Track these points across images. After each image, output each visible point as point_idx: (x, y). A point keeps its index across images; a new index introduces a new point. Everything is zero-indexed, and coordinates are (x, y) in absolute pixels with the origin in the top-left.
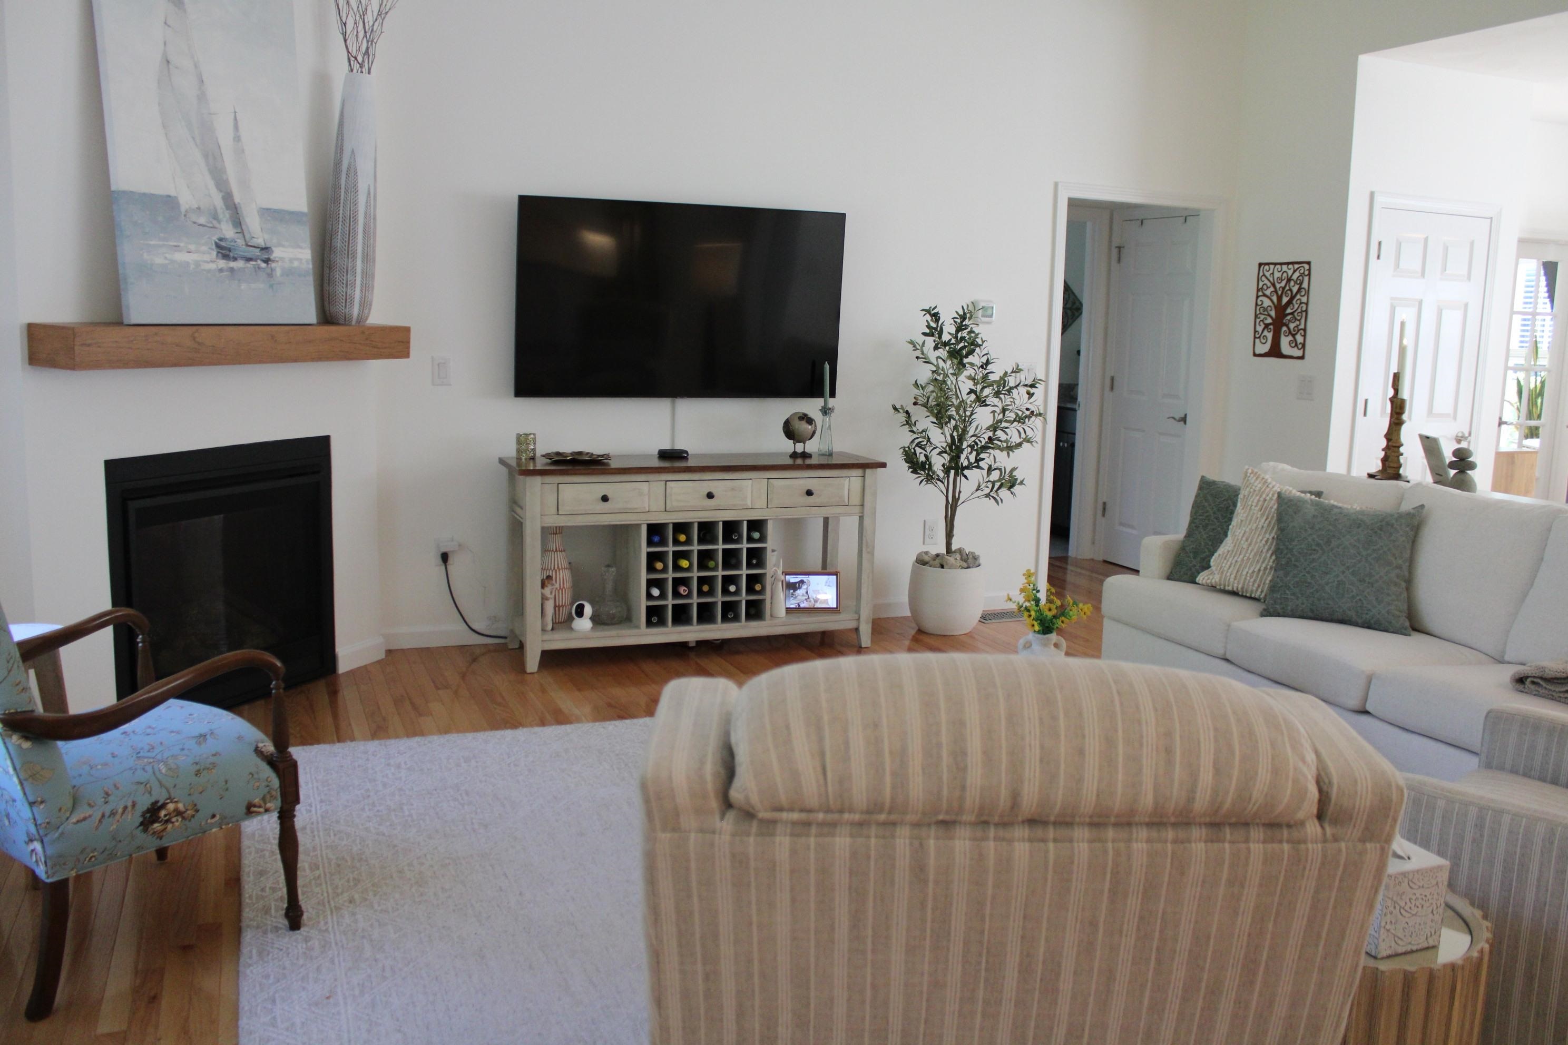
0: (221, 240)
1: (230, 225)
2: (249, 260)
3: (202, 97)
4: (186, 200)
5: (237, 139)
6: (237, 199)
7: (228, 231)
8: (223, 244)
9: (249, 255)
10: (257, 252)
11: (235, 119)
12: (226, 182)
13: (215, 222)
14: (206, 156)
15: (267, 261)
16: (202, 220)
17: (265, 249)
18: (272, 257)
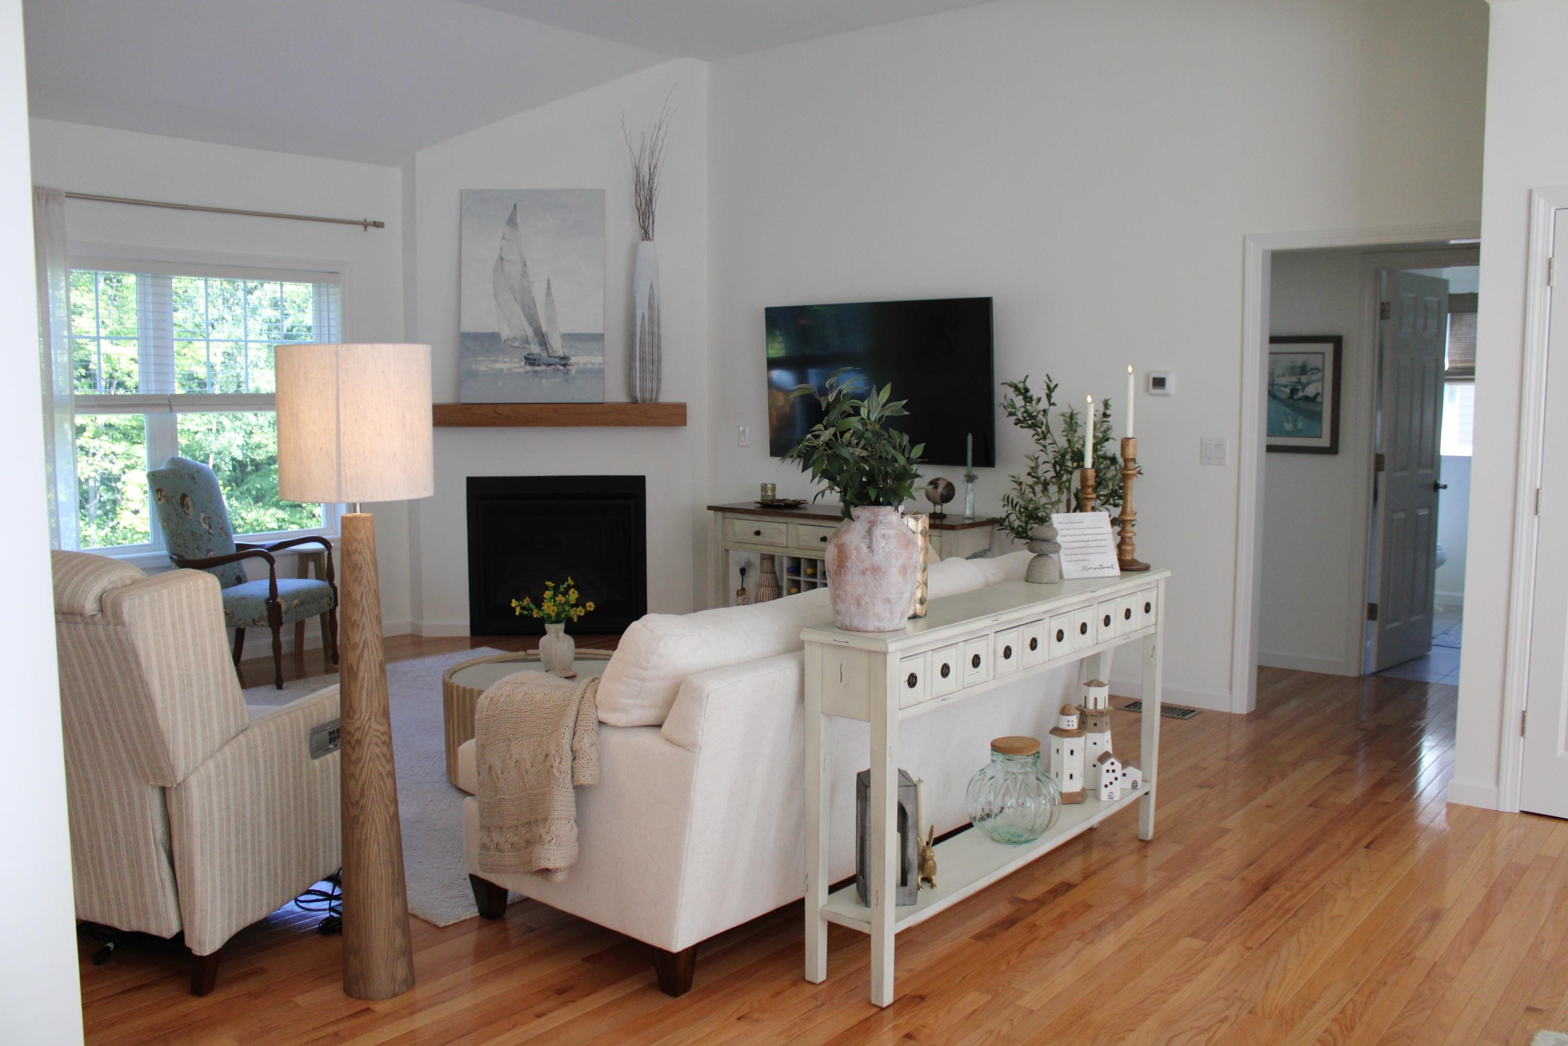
0: (529, 354)
1: (538, 346)
2: (549, 365)
3: (524, 274)
4: (506, 333)
5: (549, 294)
6: (544, 330)
7: (535, 349)
8: (531, 357)
9: (549, 362)
10: (557, 360)
11: (549, 283)
12: (538, 321)
13: (526, 345)
14: (523, 308)
15: (564, 365)
16: (516, 344)
17: (565, 358)
18: (569, 363)
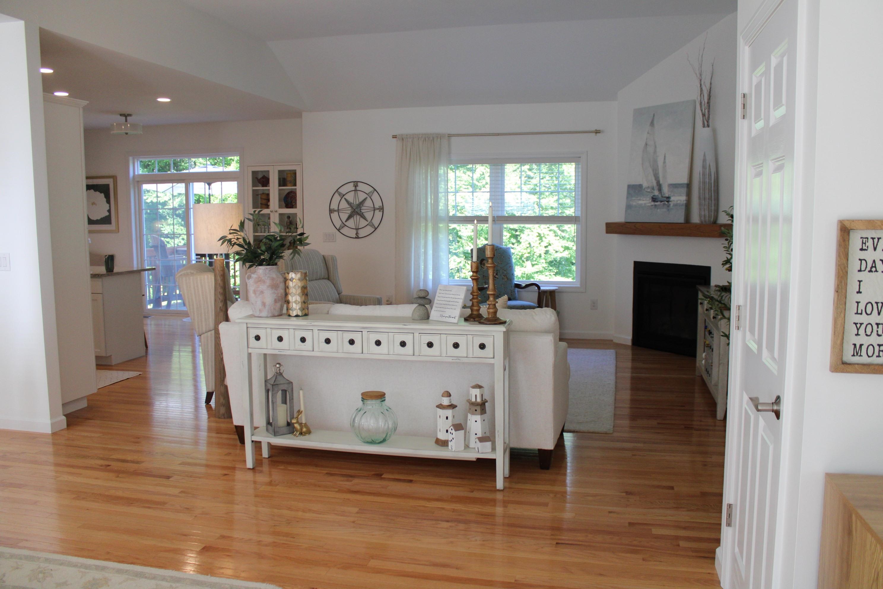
0: (654, 196)
1: (658, 191)
2: (661, 201)
3: (655, 152)
4: (645, 185)
5: (664, 162)
6: (661, 182)
7: (656, 193)
8: (654, 197)
9: (662, 200)
10: (665, 199)
11: (665, 156)
12: (658, 177)
13: (653, 191)
14: (653, 170)
15: (668, 202)
16: (649, 190)
17: (668, 198)
18: (670, 200)
